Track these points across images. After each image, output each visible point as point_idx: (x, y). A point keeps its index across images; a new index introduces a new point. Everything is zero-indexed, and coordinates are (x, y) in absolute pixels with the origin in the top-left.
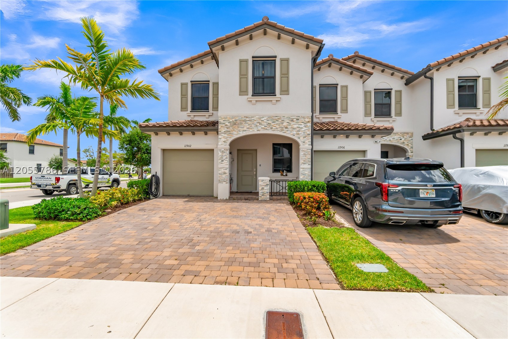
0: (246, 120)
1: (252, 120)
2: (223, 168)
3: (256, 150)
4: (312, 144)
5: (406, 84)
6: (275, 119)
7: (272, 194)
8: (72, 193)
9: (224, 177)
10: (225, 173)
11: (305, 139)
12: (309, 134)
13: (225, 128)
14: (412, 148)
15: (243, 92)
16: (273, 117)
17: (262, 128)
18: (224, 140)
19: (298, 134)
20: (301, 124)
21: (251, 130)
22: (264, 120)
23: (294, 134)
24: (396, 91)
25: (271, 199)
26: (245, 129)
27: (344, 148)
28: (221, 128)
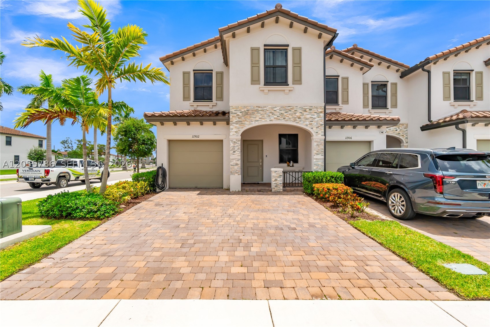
0: (258, 110)
1: (265, 110)
2: (235, 159)
3: (262, 141)
4: (325, 135)
5: (401, 77)
6: (288, 109)
7: (285, 185)
8: (62, 186)
9: (236, 168)
10: (237, 164)
11: (318, 129)
12: (322, 125)
13: (236, 118)
14: (407, 138)
15: (254, 81)
16: (286, 107)
17: (275, 118)
18: (235, 131)
19: (311, 124)
20: (314, 114)
21: (263, 120)
22: (277, 110)
23: (307, 124)
24: (392, 84)
25: (284, 191)
26: (257, 119)
27: (351, 138)
28: (232, 118)
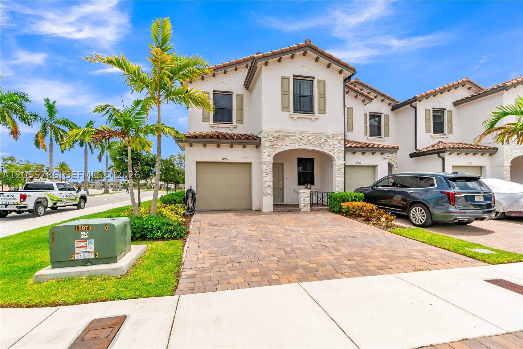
0: (288, 135)
1: (294, 135)
2: (268, 181)
3: (282, 164)
4: (345, 160)
5: (392, 110)
6: (314, 135)
7: (311, 205)
9: (269, 190)
10: (269, 186)
11: (339, 154)
12: (342, 151)
13: (268, 142)
14: (397, 163)
15: (285, 108)
16: (313, 133)
17: (303, 144)
18: (268, 154)
19: (333, 150)
20: (336, 141)
21: (293, 145)
22: (305, 136)
23: (330, 150)
24: (385, 115)
25: (311, 210)
26: (288, 143)
27: (361, 163)
28: (265, 142)
